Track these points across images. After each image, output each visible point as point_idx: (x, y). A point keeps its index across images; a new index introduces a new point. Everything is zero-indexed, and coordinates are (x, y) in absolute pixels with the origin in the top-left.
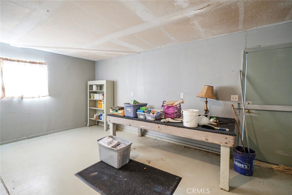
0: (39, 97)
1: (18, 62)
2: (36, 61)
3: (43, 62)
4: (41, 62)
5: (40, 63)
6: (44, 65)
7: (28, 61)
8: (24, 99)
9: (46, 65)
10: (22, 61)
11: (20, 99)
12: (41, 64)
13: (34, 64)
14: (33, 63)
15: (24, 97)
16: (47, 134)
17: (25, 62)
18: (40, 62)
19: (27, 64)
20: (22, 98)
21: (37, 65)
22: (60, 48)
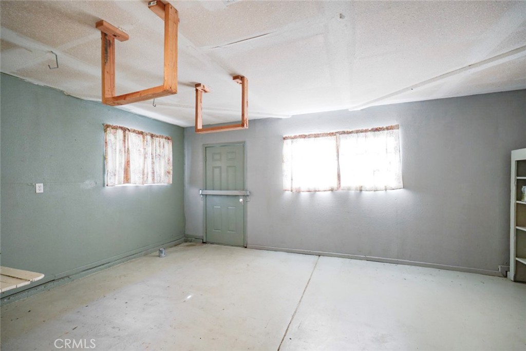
0: (386, 190)
1: (357, 133)
2: (381, 127)
3: (394, 123)
4: (390, 125)
5: (387, 129)
6: (395, 131)
7: (370, 129)
8: (363, 192)
9: (398, 128)
10: (362, 131)
11: (359, 191)
12: (390, 129)
13: (379, 131)
14: (377, 130)
15: (363, 189)
16: (397, 263)
17: (366, 131)
18: (387, 126)
19: (369, 133)
20: (361, 190)
21: (384, 131)
22: (416, 86)
